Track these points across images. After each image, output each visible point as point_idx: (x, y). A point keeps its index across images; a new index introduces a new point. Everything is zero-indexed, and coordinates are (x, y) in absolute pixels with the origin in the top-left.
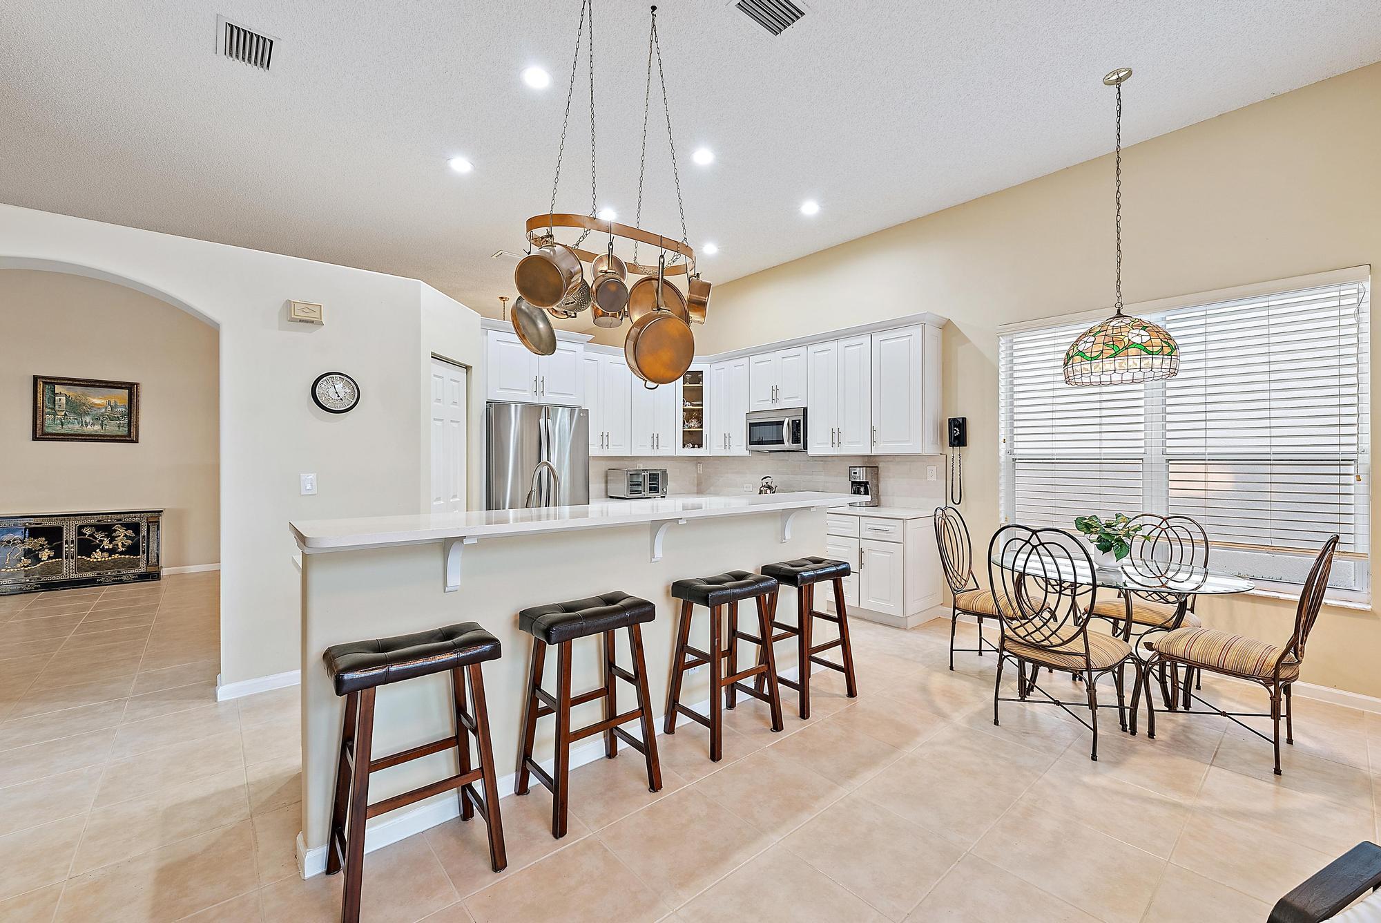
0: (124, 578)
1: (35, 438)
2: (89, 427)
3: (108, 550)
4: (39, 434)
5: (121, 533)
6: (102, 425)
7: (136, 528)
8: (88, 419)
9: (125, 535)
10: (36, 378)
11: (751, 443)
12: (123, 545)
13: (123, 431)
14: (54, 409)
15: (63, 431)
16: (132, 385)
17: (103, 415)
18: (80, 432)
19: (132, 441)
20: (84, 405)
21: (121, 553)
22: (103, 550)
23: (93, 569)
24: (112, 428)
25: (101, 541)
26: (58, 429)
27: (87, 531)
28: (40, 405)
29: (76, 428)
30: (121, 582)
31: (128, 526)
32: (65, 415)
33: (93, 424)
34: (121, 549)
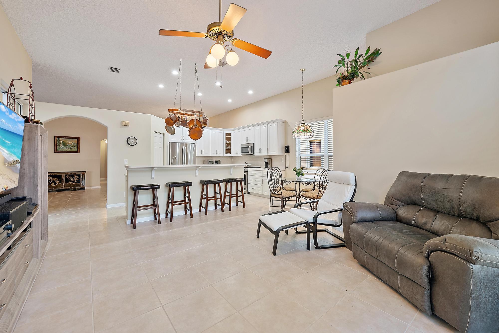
0: (76, 189)
1: (55, 152)
2: (67, 149)
3: (72, 182)
4: (56, 151)
5: (76, 177)
6: (71, 148)
7: (79, 176)
8: (67, 147)
9: (77, 178)
10: (55, 136)
11: (242, 152)
12: (76, 180)
13: (76, 150)
14: (59, 144)
15: (61, 150)
16: (78, 138)
17: (71, 146)
18: (65, 150)
19: (78, 153)
20: (66, 143)
21: (76, 182)
22: (71, 182)
23: (69, 187)
24: (73, 149)
25: (71, 179)
26: (60, 150)
27: (68, 177)
28: (56, 143)
29: (64, 149)
30: (75, 190)
31: (77, 175)
32: (62, 146)
33: (68, 148)
34: (76, 181)
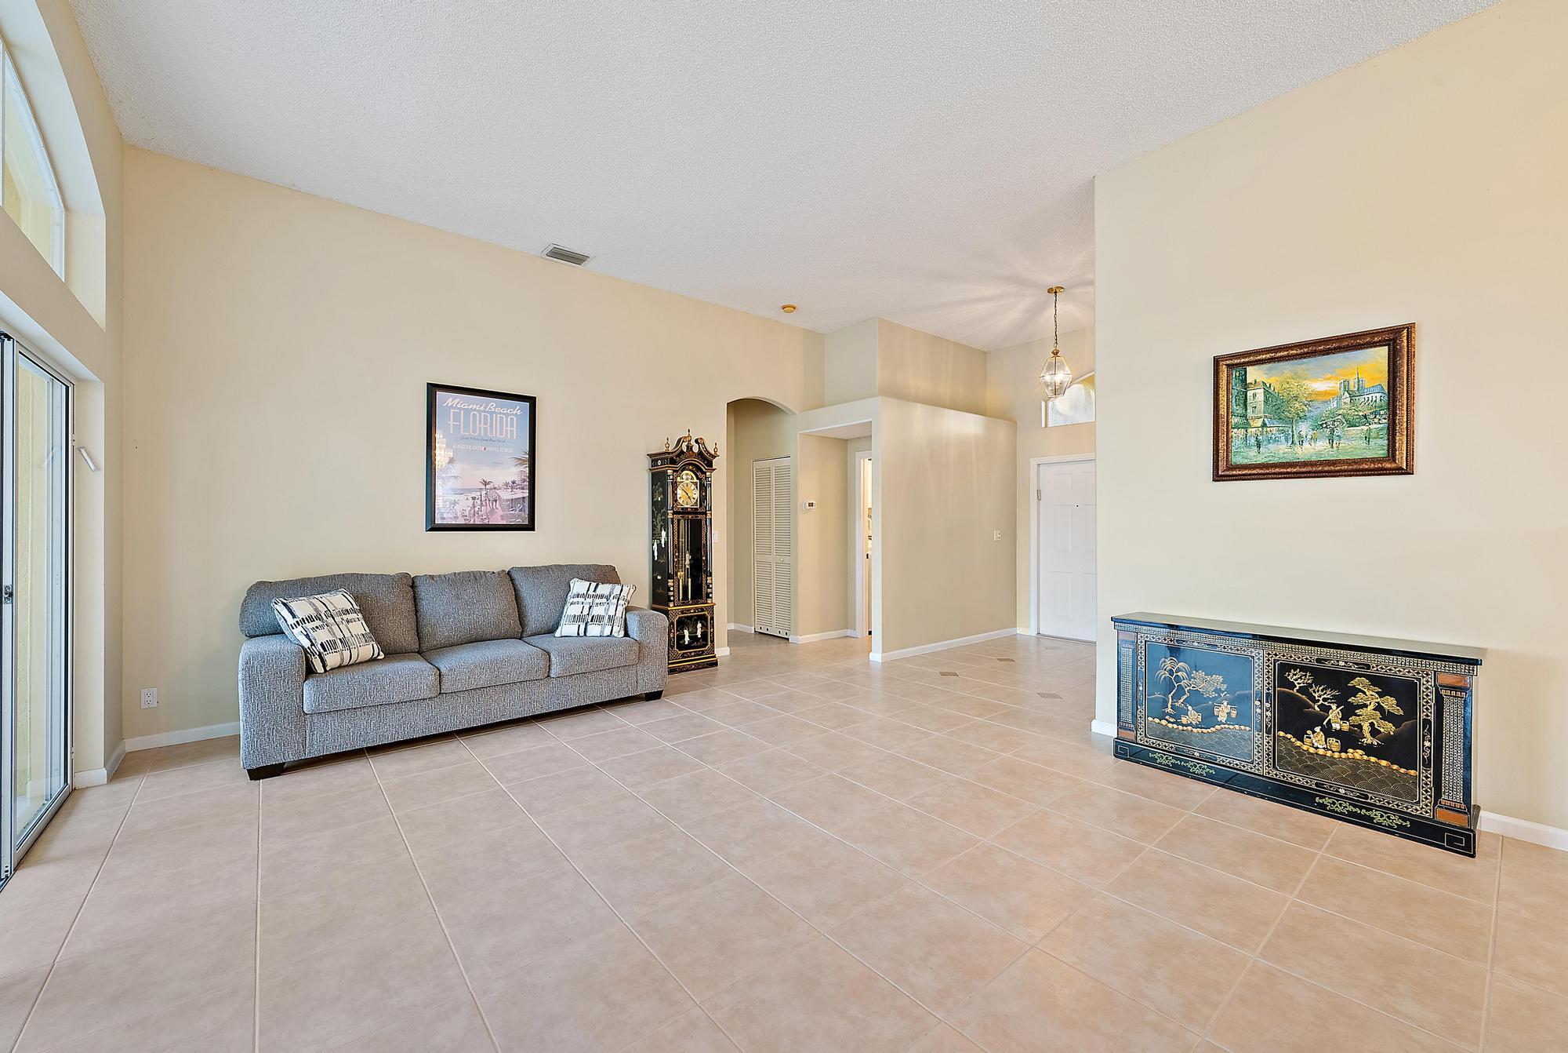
0: (1376, 816)
1: (1217, 477)
2: (1306, 445)
3: (1338, 734)
4: (1225, 471)
5: (1368, 696)
6: (1331, 441)
7: (1405, 692)
8: (1304, 428)
9: (1379, 708)
10: (1217, 361)
12: (1374, 732)
13: (1377, 448)
14: (1245, 416)
15: (1260, 460)
16: (1396, 331)
17: (1333, 415)
18: (1290, 458)
19: (1399, 471)
20: (1296, 398)
21: (1369, 750)
22: (1328, 732)
23: (1310, 770)
24: (1356, 444)
25: (1327, 709)
26: (1252, 456)
27: (1298, 679)
28: (1223, 411)
29: (1280, 451)
30: (1367, 823)
31: (1385, 685)
32: (1264, 425)
33: (1314, 439)
34: (1368, 739)
